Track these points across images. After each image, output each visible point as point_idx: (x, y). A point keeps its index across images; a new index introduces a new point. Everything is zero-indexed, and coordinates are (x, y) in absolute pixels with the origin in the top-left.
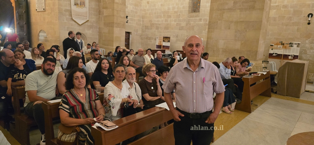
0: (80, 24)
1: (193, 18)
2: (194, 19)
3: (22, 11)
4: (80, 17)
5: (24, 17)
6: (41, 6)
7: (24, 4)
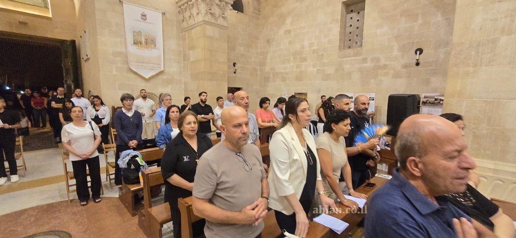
0: (147, 77)
1: (349, 59)
2: (351, 60)
3: (68, 63)
4: (145, 65)
5: (71, 71)
6: (85, 51)
7: (70, 50)
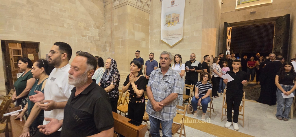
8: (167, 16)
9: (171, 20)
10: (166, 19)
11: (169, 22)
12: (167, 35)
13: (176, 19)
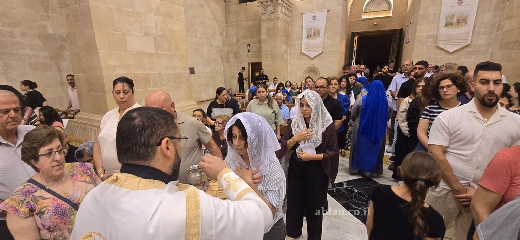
0: (451, 51)
3: (394, 45)
4: (452, 41)
5: (396, 51)
6: (408, 37)
7: (398, 37)
8: (309, 30)
9: (312, 34)
10: (307, 32)
11: (311, 36)
12: (308, 47)
13: (317, 33)
